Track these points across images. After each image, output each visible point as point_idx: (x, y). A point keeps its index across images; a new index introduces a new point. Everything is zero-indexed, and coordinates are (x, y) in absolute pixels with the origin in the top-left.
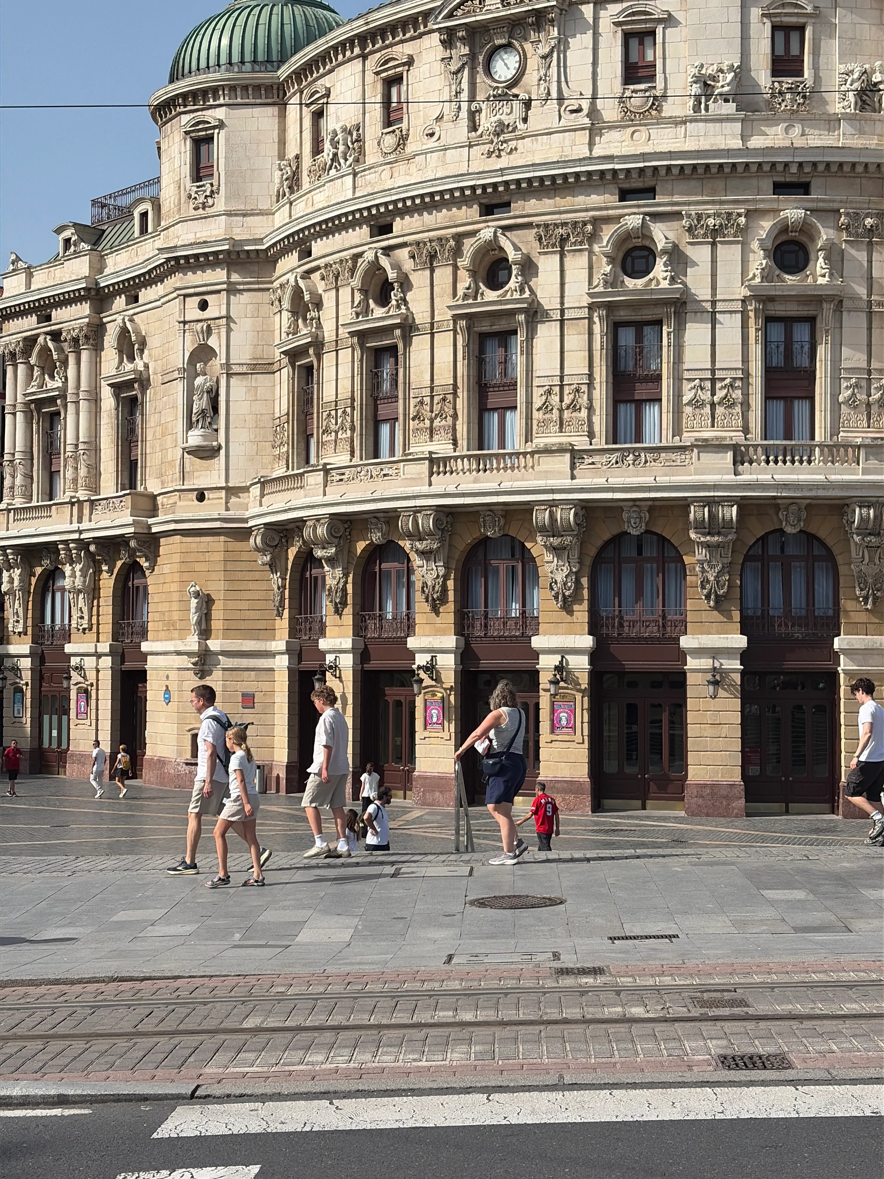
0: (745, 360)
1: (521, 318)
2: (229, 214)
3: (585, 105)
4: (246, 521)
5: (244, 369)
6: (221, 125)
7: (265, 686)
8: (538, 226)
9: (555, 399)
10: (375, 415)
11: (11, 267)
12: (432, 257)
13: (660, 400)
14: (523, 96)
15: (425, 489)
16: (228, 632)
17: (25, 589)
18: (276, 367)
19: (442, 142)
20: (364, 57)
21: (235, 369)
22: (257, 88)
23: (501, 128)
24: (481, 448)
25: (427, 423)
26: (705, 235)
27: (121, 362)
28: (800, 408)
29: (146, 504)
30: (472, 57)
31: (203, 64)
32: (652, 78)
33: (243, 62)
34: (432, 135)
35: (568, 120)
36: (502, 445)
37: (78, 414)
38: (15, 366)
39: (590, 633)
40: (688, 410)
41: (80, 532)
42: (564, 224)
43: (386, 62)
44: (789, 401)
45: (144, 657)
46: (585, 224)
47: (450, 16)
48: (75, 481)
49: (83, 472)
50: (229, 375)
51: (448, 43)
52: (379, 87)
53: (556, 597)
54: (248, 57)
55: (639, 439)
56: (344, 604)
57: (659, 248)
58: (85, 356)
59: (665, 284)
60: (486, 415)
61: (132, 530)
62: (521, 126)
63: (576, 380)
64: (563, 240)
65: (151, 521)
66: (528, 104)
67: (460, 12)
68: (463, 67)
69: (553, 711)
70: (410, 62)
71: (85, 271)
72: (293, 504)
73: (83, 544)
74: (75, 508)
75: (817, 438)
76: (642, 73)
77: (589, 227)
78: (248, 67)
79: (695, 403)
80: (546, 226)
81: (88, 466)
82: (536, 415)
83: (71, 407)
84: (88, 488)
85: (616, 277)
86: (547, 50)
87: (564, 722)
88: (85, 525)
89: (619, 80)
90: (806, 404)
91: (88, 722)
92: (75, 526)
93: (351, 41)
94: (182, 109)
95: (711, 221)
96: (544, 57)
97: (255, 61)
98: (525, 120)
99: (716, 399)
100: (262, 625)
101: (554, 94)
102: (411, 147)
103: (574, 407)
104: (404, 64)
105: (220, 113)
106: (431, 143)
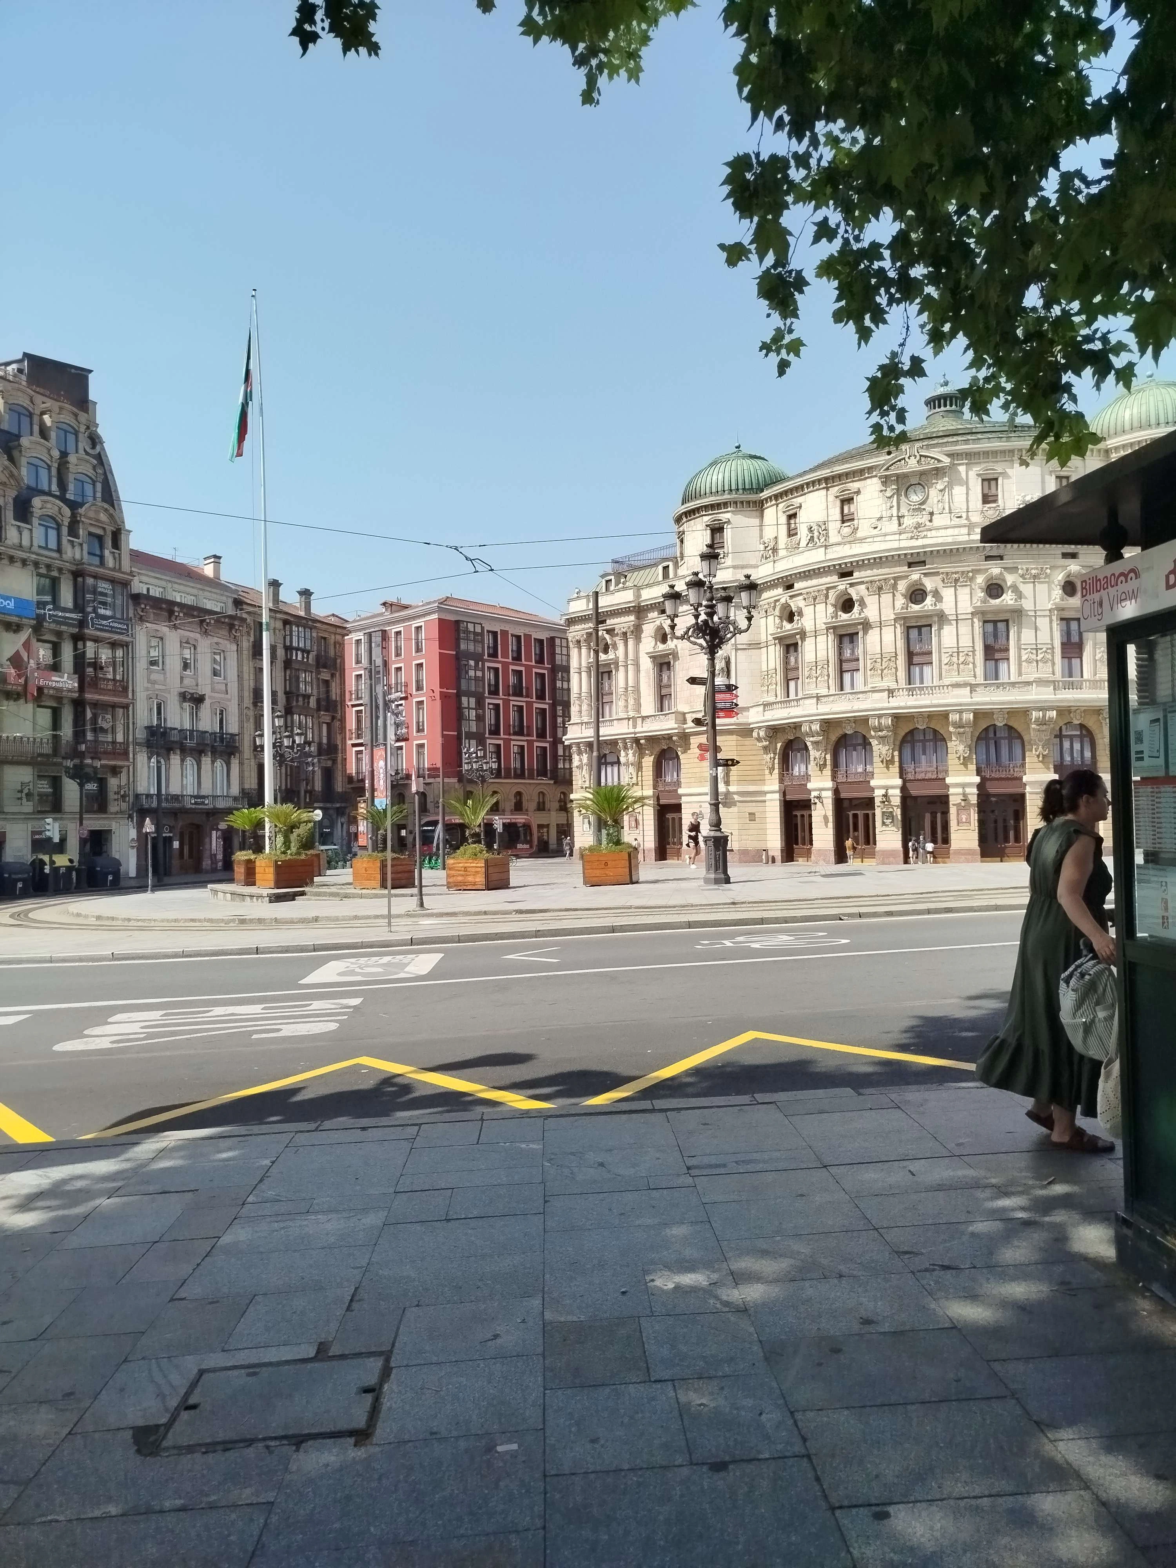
0: (1052, 639)
1: (936, 619)
2: (734, 567)
3: (964, 515)
4: (750, 724)
5: (744, 647)
6: (729, 522)
7: (761, 809)
8: (942, 573)
9: (955, 659)
10: (841, 668)
11: (576, 595)
12: (880, 589)
13: (1008, 659)
14: (929, 509)
15: (886, 705)
16: (739, 782)
17: (590, 765)
18: (762, 645)
19: (883, 531)
20: (827, 489)
21: (739, 647)
22: (748, 502)
23: (918, 526)
24: (910, 684)
25: (880, 672)
26: (1030, 578)
27: (656, 644)
28: (1075, 662)
29: (681, 718)
30: (898, 490)
31: (714, 490)
32: (995, 501)
33: (738, 489)
34: (875, 528)
35: (957, 521)
36: (922, 682)
37: (627, 672)
38: (580, 648)
39: (977, 775)
40: (1024, 664)
41: (635, 733)
42: (956, 573)
43: (843, 491)
44: (1070, 658)
45: (680, 796)
46: (968, 572)
47: (887, 469)
48: (626, 707)
49: (631, 702)
50: (736, 650)
51: (884, 483)
52: (838, 503)
53: (959, 758)
54: (740, 487)
55: (997, 678)
56: (825, 765)
57: (1009, 584)
58: (631, 642)
59: (1011, 602)
60: (912, 667)
61: (676, 731)
62: (928, 523)
63: (966, 649)
64: (956, 581)
65: (685, 726)
66: (932, 514)
67: (892, 468)
68: (894, 494)
69: (958, 814)
70: (858, 492)
71: (631, 598)
72: (792, 714)
73: (637, 741)
74: (631, 722)
75: (1086, 676)
76: (991, 499)
77: (971, 574)
78: (741, 491)
79: (1029, 661)
80: (947, 573)
81: (635, 699)
82: (943, 667)
83: (621, 669)
84: (635, 710)
85: (986, 599)
86: (942, 487)
87: (964, 820)
88: (639, 729)
89: (981, 501)
90: (1079, 660)
91: (638, 831)
92: (632, 730)
93: (819, 481)
94: (704, 513)
95: (1033, 572)
96: (941, 491)
97: (744, 489)
98: (931, 521)
99: (1039, 658)
100: (758, 778)
101: (947, 510)
102: (860, 534)
103: (965, 663)
104: (855, 493)
105: (728, 516)
106: (875, 532)
